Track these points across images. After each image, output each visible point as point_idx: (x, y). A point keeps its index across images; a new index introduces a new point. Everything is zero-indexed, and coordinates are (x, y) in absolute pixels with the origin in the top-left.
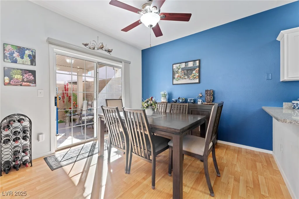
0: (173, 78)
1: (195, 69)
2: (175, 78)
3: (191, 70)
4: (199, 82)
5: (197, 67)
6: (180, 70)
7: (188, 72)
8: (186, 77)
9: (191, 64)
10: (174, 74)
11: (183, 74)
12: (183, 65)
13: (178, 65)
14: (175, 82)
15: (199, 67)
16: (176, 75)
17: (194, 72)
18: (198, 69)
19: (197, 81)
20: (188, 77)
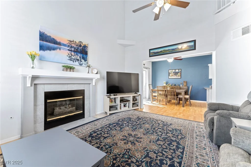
0: (169, 76)
1: (179, 73)
2: (170, 76)
3: (177, 73)
4: (181, 78)
5: (180, 72)
6: (172, 73)
7: (176, 73)
8: (175, 76)
9: (177, 71)
10: (169, 74)
11: (174, 74)
12: (174, 71)
13: (171, 70)
14: (170, 77)
15: (181, 72)
16: (170, 75)
17: (179, 74)
18: (180, 73)
19: (180, 77)
20: (176, 76)
